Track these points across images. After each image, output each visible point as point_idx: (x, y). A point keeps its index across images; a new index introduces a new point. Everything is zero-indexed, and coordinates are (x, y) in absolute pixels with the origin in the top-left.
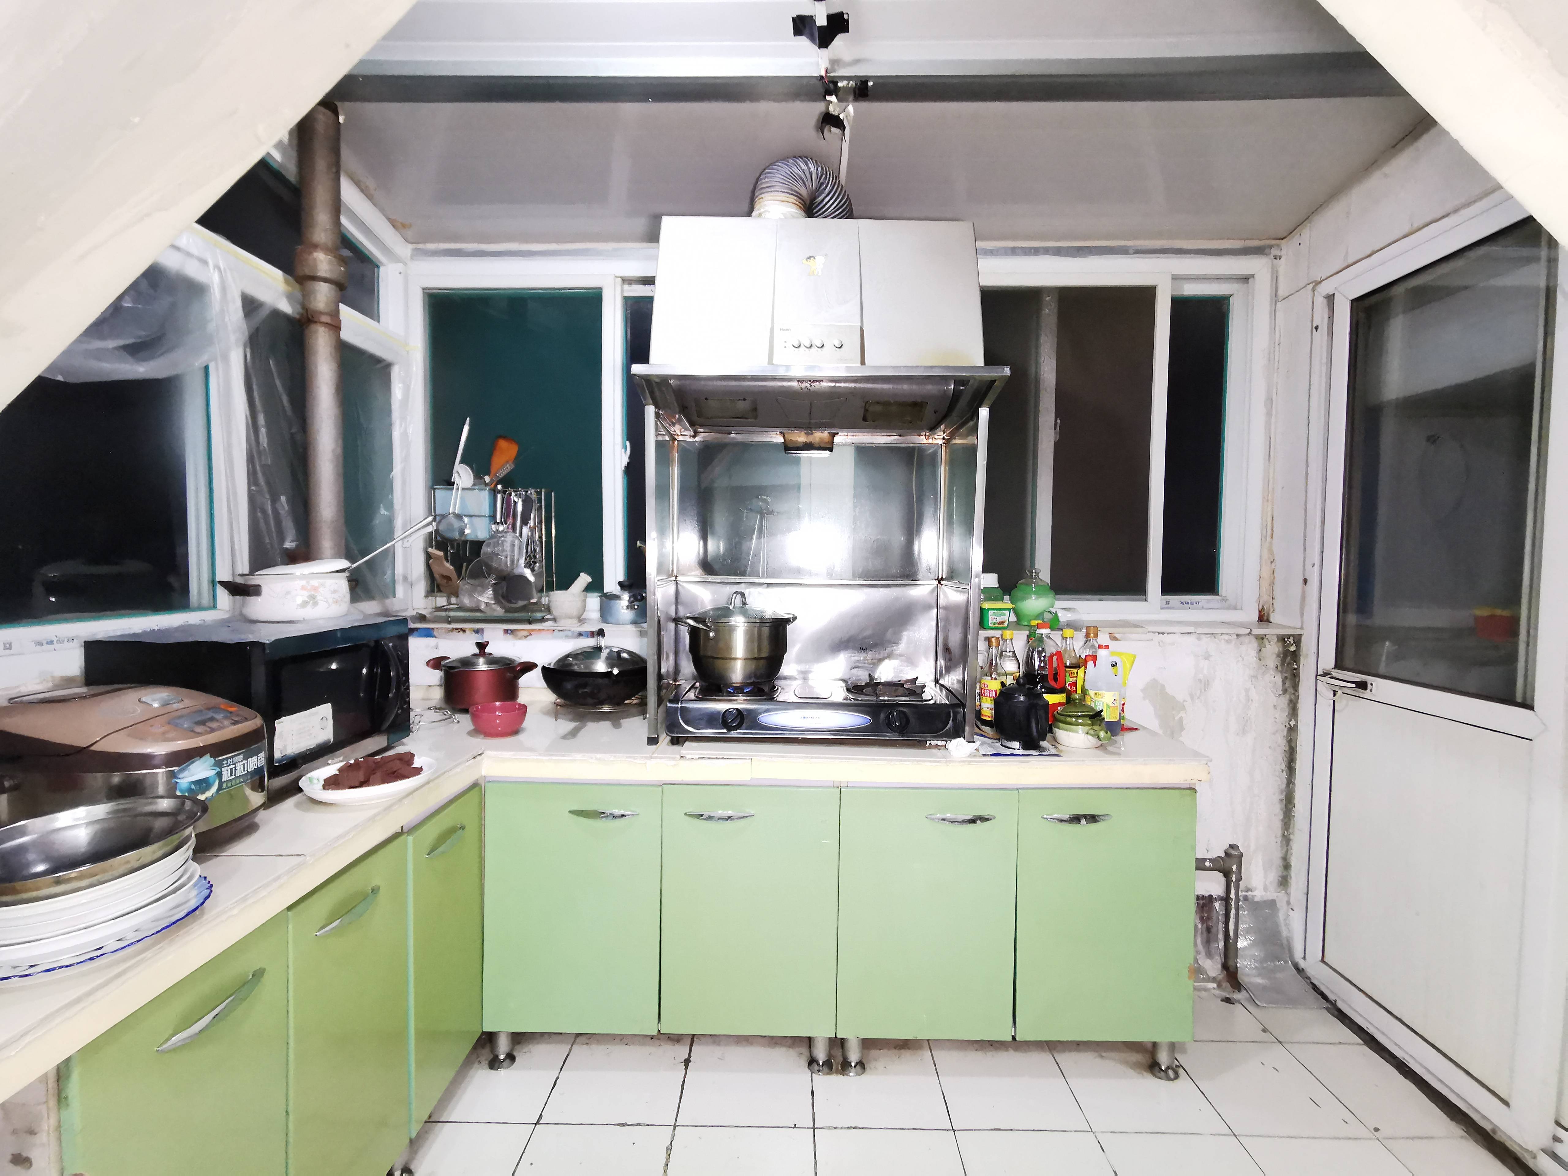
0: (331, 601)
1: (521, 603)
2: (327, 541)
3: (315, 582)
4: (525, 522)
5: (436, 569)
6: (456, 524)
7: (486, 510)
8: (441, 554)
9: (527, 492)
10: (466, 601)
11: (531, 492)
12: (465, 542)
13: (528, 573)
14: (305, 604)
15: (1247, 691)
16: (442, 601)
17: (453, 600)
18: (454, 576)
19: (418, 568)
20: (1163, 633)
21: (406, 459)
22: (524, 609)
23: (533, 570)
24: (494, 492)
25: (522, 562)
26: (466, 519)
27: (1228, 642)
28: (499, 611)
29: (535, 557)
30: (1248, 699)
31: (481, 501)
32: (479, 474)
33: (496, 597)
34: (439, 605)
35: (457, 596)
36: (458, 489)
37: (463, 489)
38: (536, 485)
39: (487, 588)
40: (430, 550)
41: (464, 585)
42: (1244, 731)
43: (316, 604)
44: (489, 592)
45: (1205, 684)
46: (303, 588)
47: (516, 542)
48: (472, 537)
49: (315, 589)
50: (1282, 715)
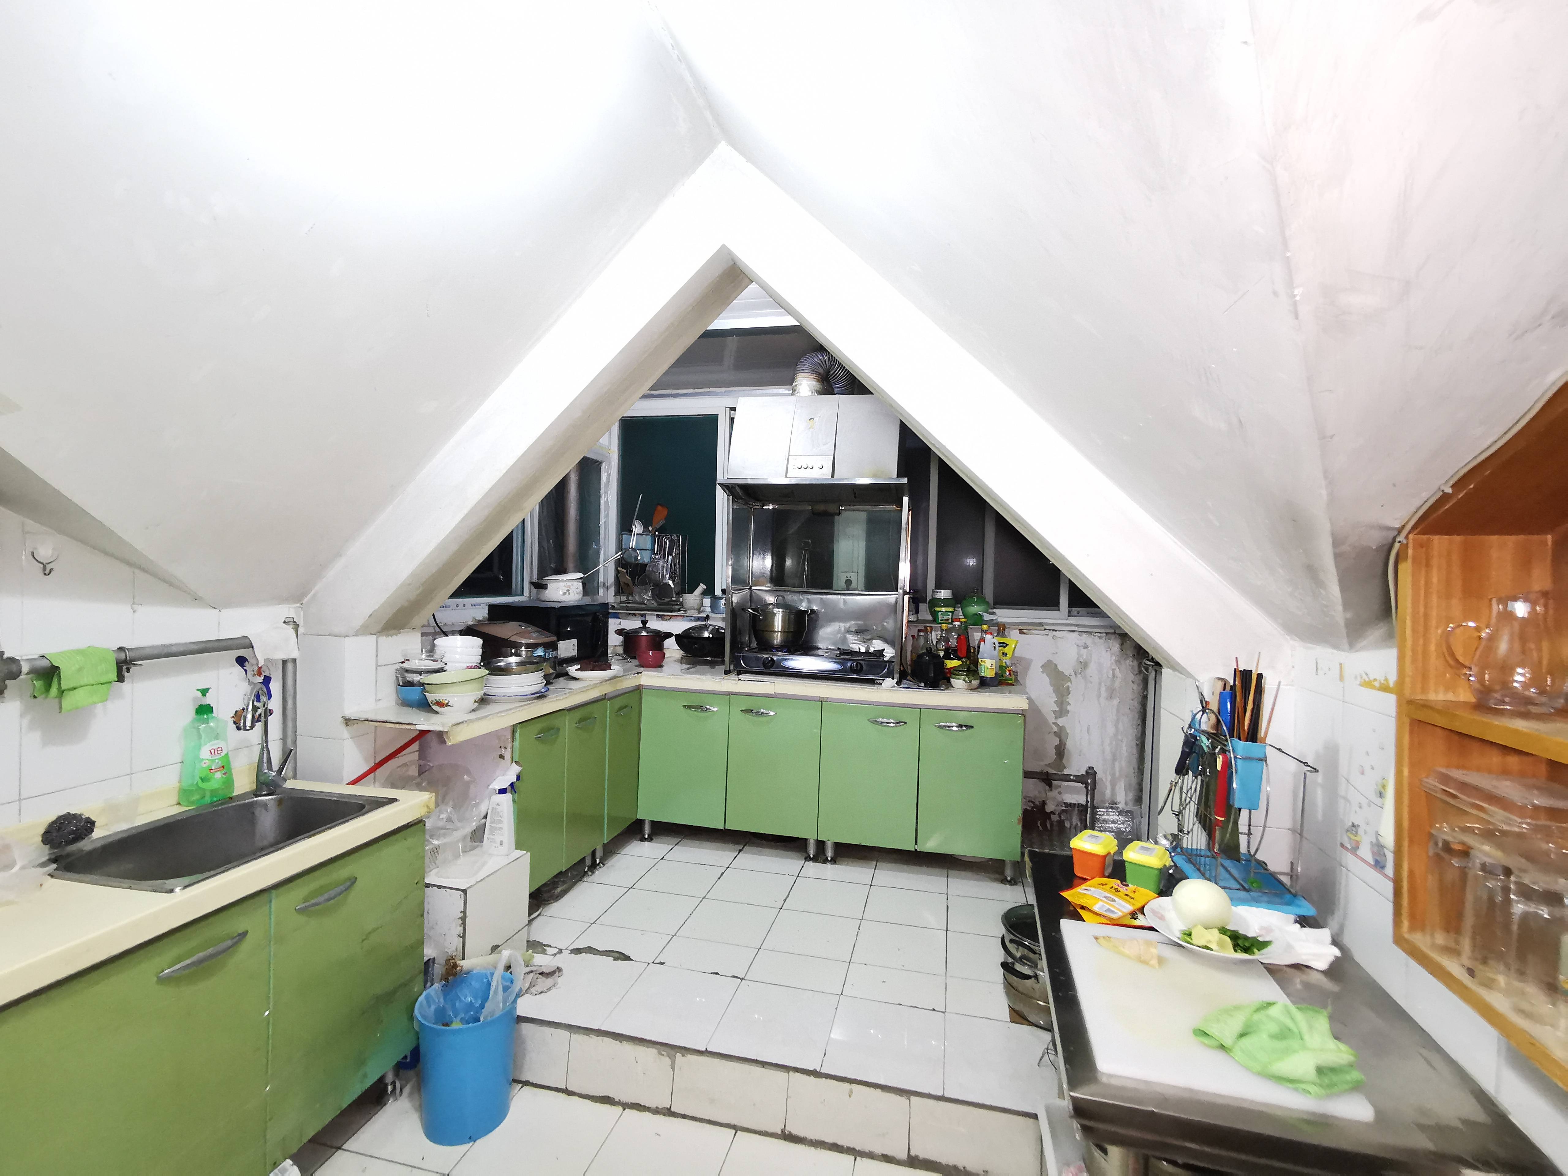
0: (575, 592)
1: (667, 600)
2: (571, 565)
3: (569, 584)
4: (670, 553)
5: (622, 580)
6: (634, 554)
7: (649, 546)
8: (625, 571)
9: (672, 537)
10: (637, 598)
11: (674, 537)
12: (638, 564)
13: (670, 582)
14: (564, 594)
15: (1113, 670)
16: (624, 598)
17: (630, 598)
18: (631, 584)
19: (611, 579)
20: (1056, 631)
21: (607, 516)
22: (668, 604)
23: (673, 581)
24: (654, 536)
25: (668, 576)
26: (638, 551)
27: (1100, 637)
28: (654, 604)
29: (675, 574)
30: (1114, 676)
31: (647, 541)
32: (645, 527)
33: (653, 596)
34: (622, 600)
35: (632, 596)
36: (634, 534)
37: (637, 534)
38: (678, 533)
39: (648, 591)
40: (619, 568)
41: (636, 589)
42: (1111, 697)
43: (569, 594)
44: (650, 594)
45: (1084, 665)
46: (564, 586)
47: (665, 565)
48: (641, 562)
49: (569, 587)
50: (1137, 688)
